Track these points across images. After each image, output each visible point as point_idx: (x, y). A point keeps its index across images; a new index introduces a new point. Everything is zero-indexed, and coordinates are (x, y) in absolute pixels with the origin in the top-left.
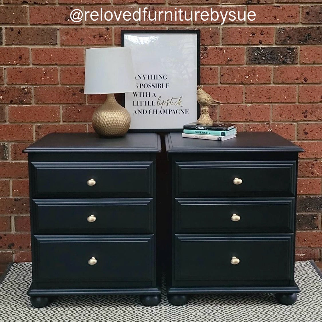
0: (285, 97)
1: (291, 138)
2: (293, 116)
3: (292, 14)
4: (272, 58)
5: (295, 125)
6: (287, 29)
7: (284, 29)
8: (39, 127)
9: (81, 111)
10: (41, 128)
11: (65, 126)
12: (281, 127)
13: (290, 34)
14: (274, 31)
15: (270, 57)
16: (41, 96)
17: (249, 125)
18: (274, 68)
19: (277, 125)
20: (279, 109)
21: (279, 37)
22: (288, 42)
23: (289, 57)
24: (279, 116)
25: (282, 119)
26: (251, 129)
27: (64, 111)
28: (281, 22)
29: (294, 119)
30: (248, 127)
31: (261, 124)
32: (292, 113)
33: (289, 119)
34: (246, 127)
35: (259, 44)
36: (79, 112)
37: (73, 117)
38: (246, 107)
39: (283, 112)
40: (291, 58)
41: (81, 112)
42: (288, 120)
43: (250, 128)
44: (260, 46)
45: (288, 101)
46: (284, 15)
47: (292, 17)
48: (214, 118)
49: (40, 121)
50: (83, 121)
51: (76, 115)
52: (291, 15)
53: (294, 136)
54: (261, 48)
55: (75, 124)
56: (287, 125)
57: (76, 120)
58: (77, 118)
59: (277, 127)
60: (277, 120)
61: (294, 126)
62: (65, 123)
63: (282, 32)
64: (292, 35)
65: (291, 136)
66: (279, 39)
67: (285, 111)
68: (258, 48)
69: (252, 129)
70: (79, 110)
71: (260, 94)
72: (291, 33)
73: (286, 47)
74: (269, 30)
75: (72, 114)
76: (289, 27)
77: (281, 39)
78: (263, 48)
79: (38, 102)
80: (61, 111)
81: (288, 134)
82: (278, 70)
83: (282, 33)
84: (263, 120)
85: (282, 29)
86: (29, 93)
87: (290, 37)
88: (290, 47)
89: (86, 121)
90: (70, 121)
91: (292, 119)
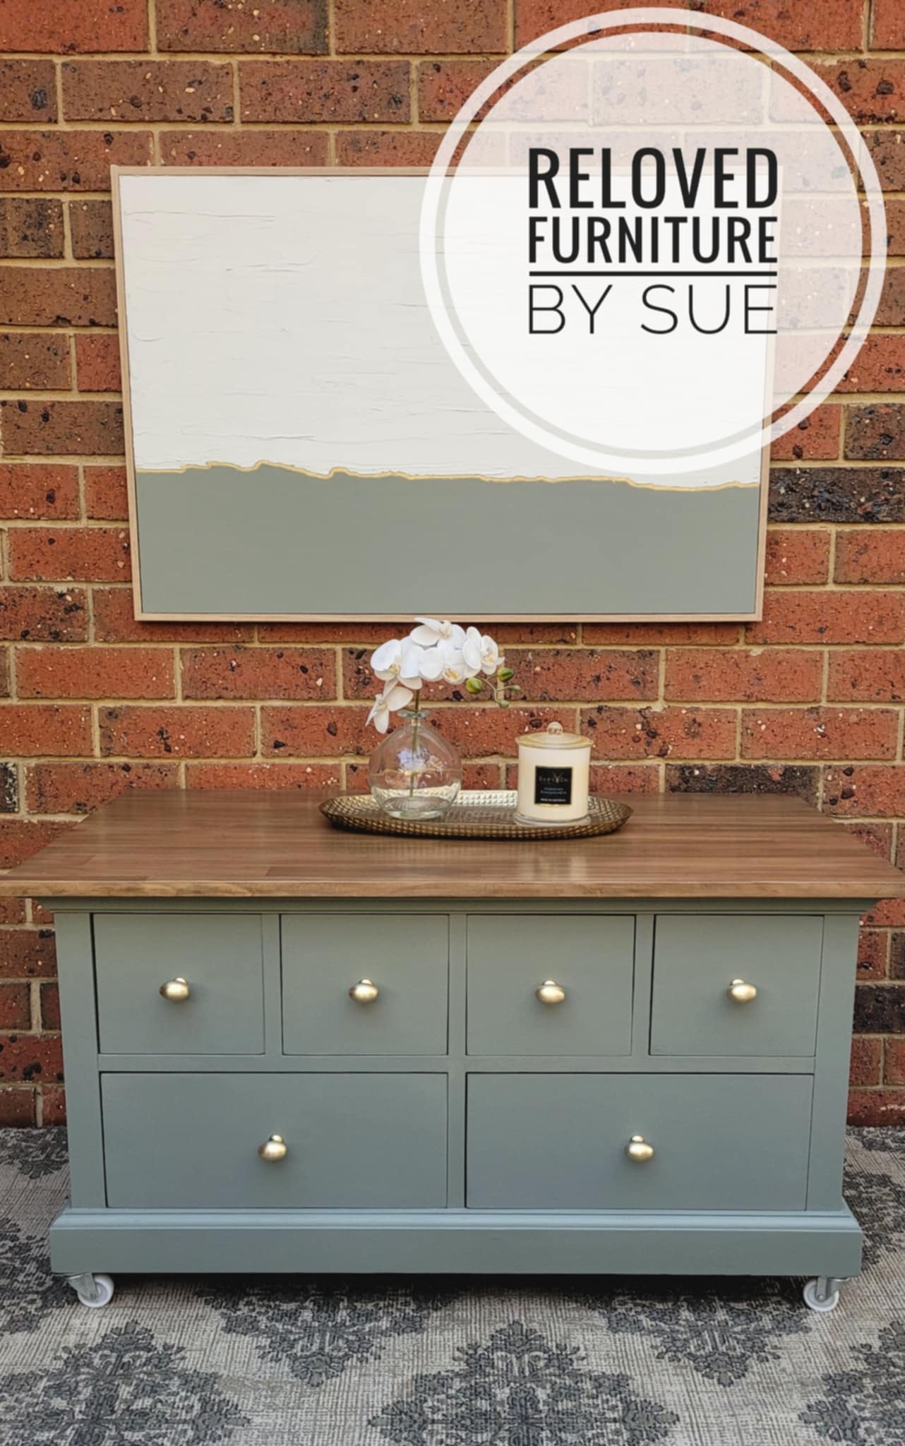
0: (871, 628)
1: (884, 753)
2: (893, 686)
3: (899, 362)
4: (833, 504)
5: (898, 715)
6: (883, 411)
7: (871, 413)
8: (111, 714)
9: (238, 665)
10: (116, 717)
11: (190, 711)
12: (854, 718)
13: (892, 427)
14: (843, 416)
15: (828, 501)
16: (117, 619)
17: (754, 713)
18: (839, 536)
19: (841, 715)
20: (849, 664)
21: (856, 436)
22: (885, 452)
23: (886, 499)
24: (849, 686)
25: (856, 694)
26: (760, 725)
27: (188, 664)
28: (864, 388)
29: (894, 697)
30: (753, 718)
31: (793, 710)
32: (889, 677)
33: (878, 694)
34: (746, 719)
35: (794, 457)
36: (233, 669)
37: (214, 685)
38: (747, 657)
39: (860, 674)
40: (892, 502)
41: (237, 670)
42: (874, 697)
43: (759, 722)
44: (797, 464)
45: (877, 640)
46: (874, 365)
47: (898, 371)
48: (649, 690)
49: (114, 695)
50: (245, 696)
51: (224, 678)
52: (894, 368)
53: (894, 748)
54: (798, 472)
55: (220, 703)
56: (871, 712)
57: (225, 693)
58: (227, 689)
59: (844, 721)
60: (842, 698)
61: (894, 717)
62: (189, 703)
63: (867, 421)
64: (896, 430)
65: (884, 749)
66: (856, 444)
67: (867, 670)
68: (788, 471)
69: (763, 727)
70: (234, 663)
71: (791, 616)
72: (895, 422)
73: (876, 470)
74: (825, 413)
75: (211, 675)
76: (887, 406)
77: (862, 442)
78: (803, 471)
79: (107, 636)
80: (178, 666)
81: (874, 741)
82: (850, 543)
83: (867, 426)
84: (800, 698)
85: (868, 411)
86: (78, 608)
87: (888, 436)
88: (889, 468)
89: (254, 698)
90: (205, 695)
91: (889, 695)
